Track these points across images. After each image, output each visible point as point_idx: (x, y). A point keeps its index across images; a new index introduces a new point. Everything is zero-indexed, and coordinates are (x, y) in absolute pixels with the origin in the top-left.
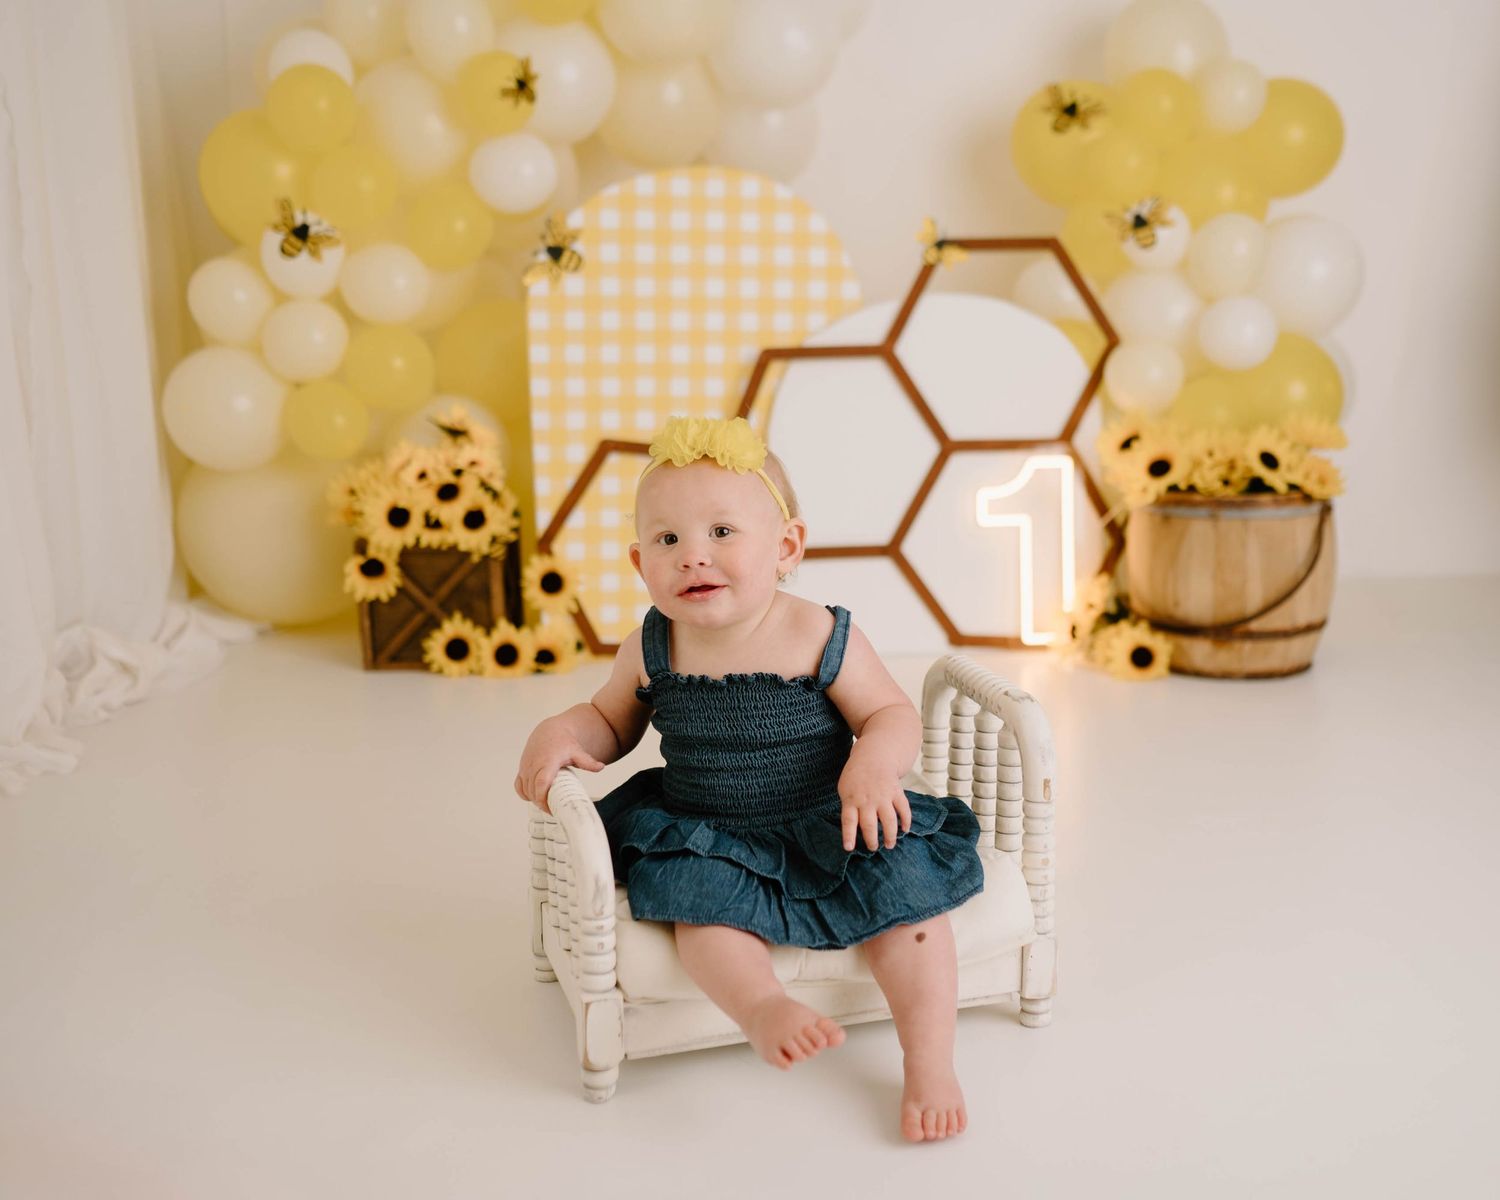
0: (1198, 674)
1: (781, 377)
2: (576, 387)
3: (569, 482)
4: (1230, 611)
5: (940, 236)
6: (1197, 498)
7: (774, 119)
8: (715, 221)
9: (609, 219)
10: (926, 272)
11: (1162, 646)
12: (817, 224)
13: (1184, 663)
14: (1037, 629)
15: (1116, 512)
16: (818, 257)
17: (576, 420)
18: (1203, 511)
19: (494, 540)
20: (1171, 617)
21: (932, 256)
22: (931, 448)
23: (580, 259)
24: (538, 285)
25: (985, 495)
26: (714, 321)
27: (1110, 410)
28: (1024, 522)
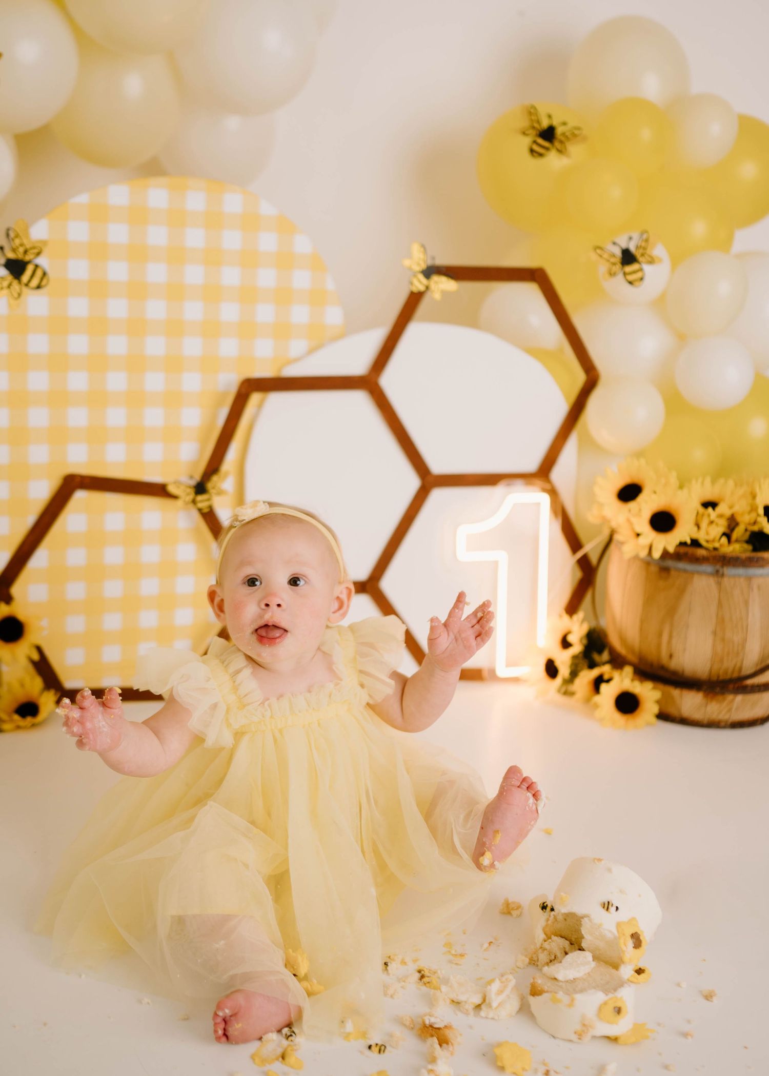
0: (684, 721)
1: (260, 406)
2: (39, 417)
3: (31, 519)
4: (728, 667)
5: (430, 263)
6: (701, 552)
7: (233, 123)
8: (195, 238)
9: (78, 231)
10: (414, 300)
11: (648, 693)
12: (302, 244)
13: (672, 711)
14: (509, 664)
15: (591, 548)
16: (301, 279)
17: (39, 454)
18: (708, 568)
20: (663, 668)
21: (419, 284)
22: (413, 483)
23: (44, 274)
25: (464, 532)
26: (192, 347)
27: (588, 443)
28: (502, 557)
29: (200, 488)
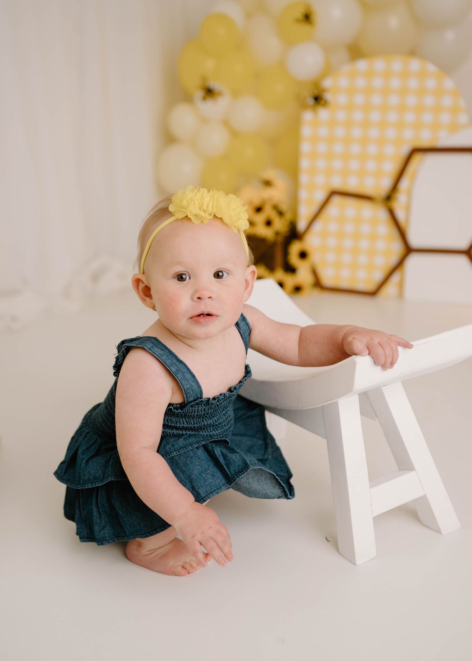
2: (321, 164)
8: (395, 83)
9: (343, 82)
12: (448, 85)
16: (447, 101)
17: (320, 180)
19: (277, 234)
23: (326, 102)
24: (308, 116)
26: (391, 133)
29: (389, 198)
